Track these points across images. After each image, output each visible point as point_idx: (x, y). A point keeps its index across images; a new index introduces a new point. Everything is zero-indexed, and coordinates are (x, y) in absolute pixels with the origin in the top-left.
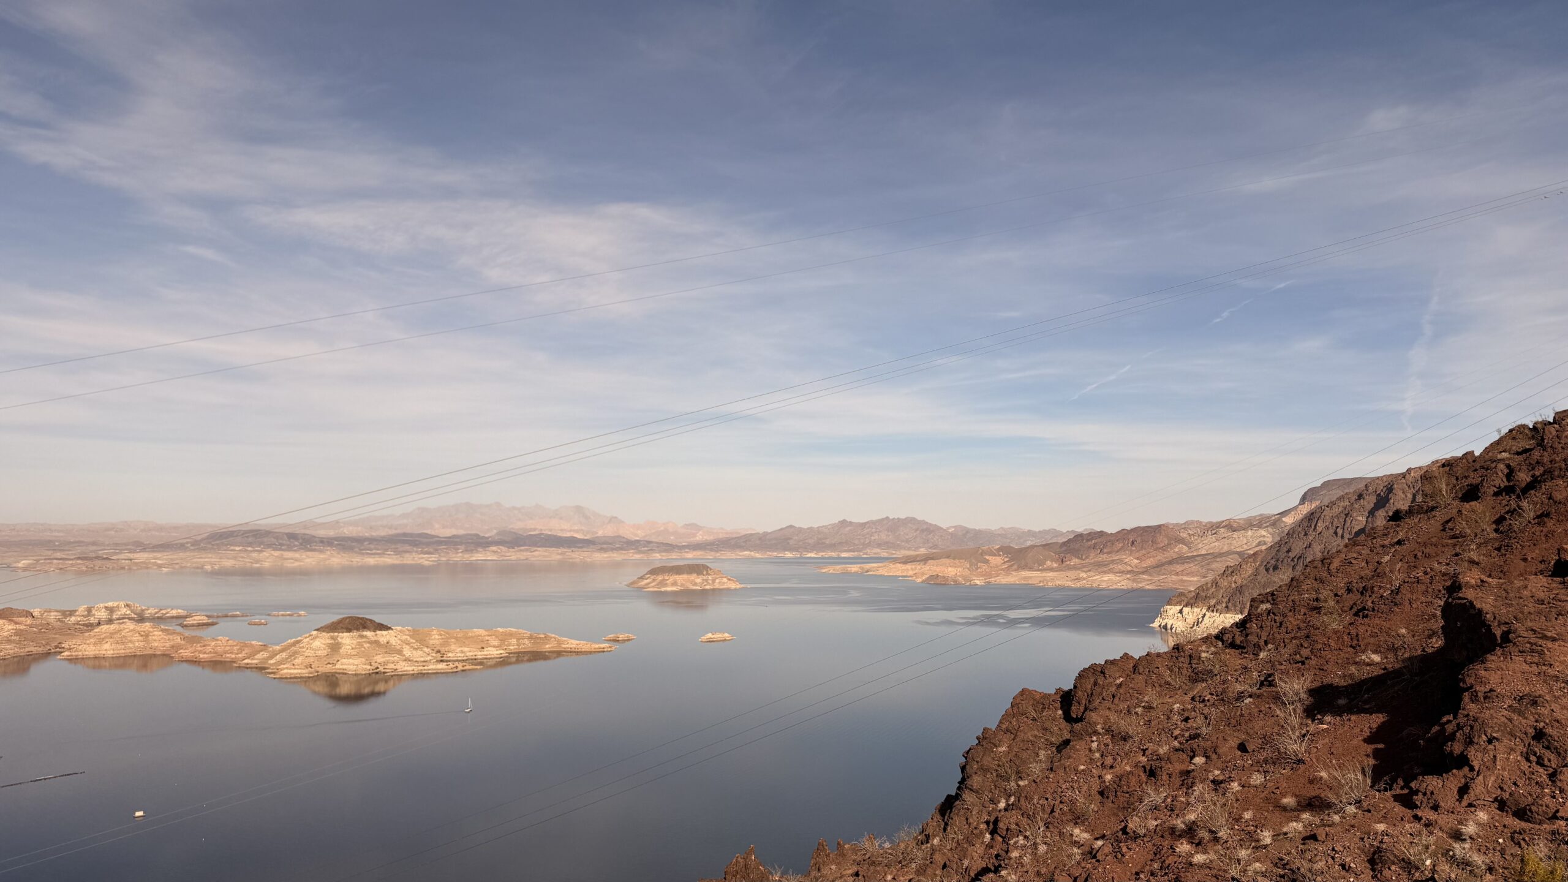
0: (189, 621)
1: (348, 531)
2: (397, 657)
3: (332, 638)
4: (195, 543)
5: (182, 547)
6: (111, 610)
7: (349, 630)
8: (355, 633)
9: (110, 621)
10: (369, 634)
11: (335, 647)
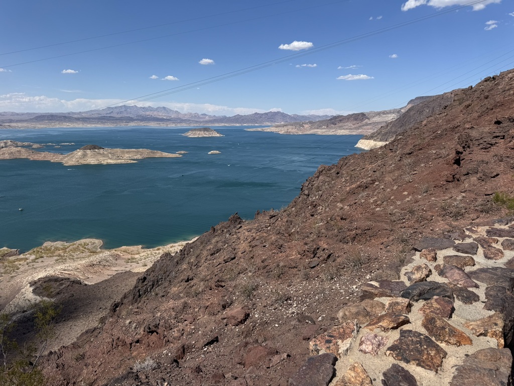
0: (34, 146)
1: (84, 115)
2: (107, 158)
3: (84, 152)
4: (31, 120)
5: (26, 121)
8: (92, 150)
10: (97, 150)
11: (85, 155)
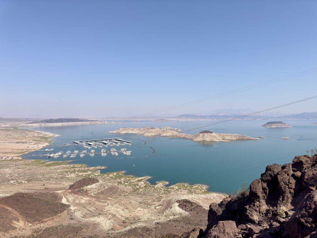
0: (178, 130)
1: (203, 115)
2: (215, 139)
3: (203, 134)
4: (177, 117)
5: (175, 118)
6: (166, 128)
7: (205, 133)
8: (207, 134)
9: (166, 130)
10: (209, 134)
11: (203, 136)
